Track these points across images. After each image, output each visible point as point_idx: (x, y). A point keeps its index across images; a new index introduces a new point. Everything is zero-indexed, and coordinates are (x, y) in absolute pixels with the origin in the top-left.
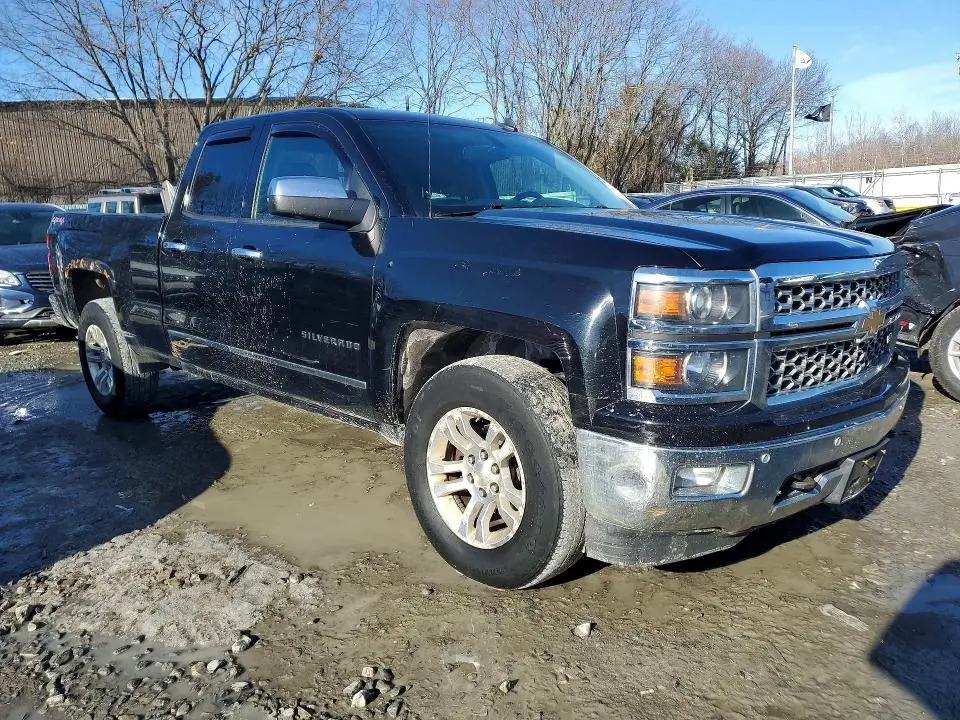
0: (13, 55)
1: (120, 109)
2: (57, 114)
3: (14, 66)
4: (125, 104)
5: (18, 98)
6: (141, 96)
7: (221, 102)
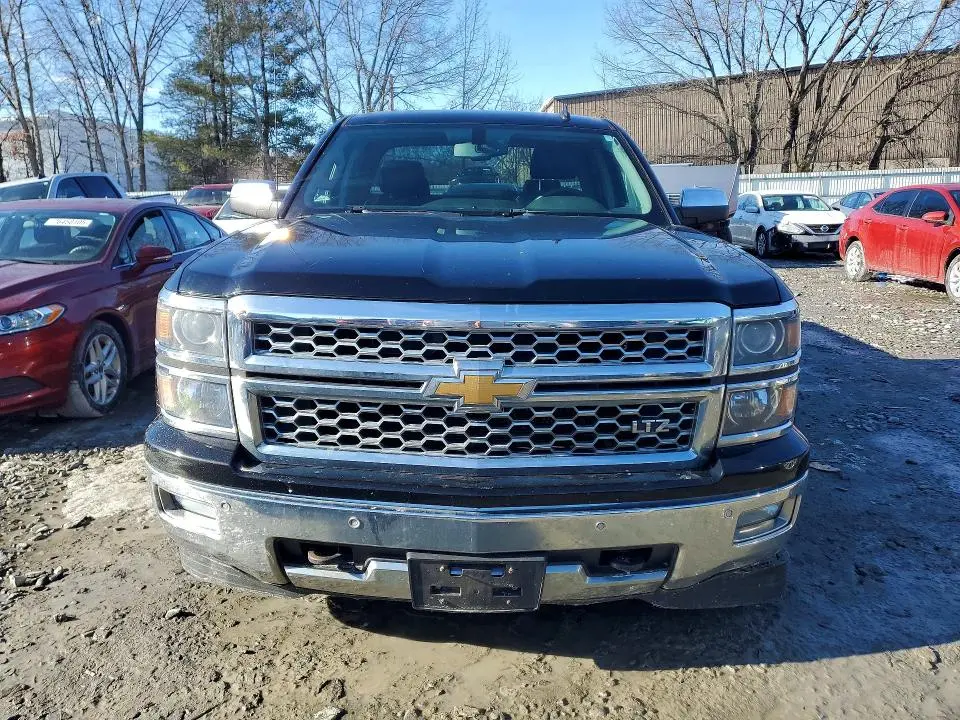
0: (631, 46)
1: (714, 85)
2: (660, 97)
3: (629, 56)
4: (720, 81)
5: (627, 84)
6: (737, 71)
7: (817, 68)
